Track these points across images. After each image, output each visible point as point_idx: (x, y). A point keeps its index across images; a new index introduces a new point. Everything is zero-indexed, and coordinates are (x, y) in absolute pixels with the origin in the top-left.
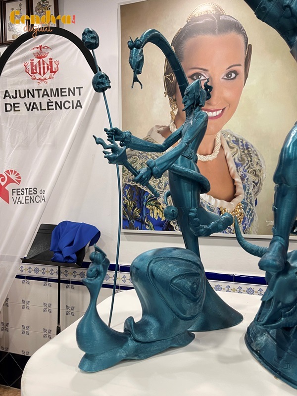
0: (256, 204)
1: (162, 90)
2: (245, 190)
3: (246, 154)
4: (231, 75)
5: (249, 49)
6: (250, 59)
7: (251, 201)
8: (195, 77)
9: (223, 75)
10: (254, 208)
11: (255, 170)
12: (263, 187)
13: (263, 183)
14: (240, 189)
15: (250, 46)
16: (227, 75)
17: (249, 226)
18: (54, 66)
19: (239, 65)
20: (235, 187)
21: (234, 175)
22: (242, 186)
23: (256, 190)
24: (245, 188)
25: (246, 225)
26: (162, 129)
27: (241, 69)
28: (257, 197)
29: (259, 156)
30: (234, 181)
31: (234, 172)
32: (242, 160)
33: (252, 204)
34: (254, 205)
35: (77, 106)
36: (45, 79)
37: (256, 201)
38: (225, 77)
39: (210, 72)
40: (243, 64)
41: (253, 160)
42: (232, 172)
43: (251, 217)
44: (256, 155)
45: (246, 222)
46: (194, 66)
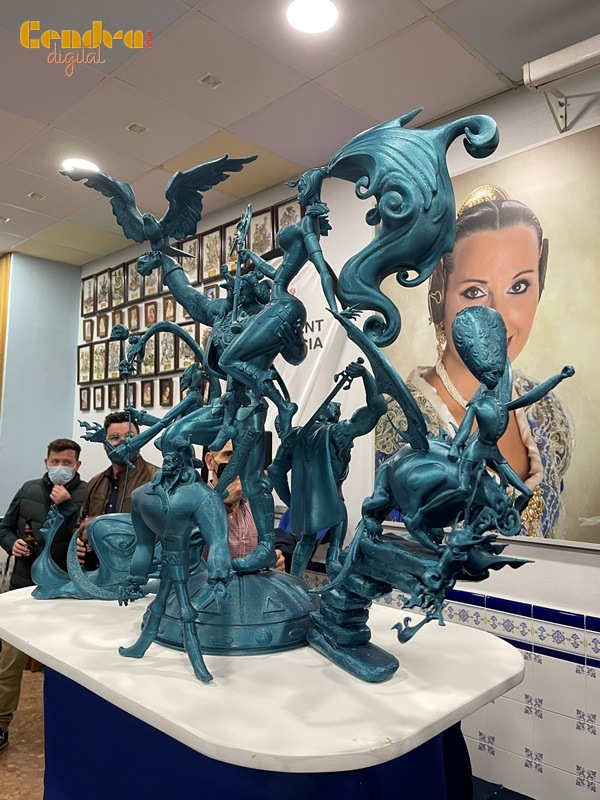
0: (562, 490)
1: (427, 315)
2: (544, 466)
3: (544, 408)
4: (519, 286)
5: (544, 246)
6: (546, 260)
7: (553, 482)
8: (469, 294)
9: (508, 288)
10: (560, 496)
11: (558, 434)
12: (572, 461)
13: (572, 454)
14: (537, 465)
15: (546, 241)
16: (514, 287)
17: (553, 525)
19: (531, 271)
20: (529, 460)
21: (527, 440)
22: (539, 459)
23: (561, 465)
24: (544, 461)
25: (547, 523)
26: (425, 371)
27: (534, 277)
28: (563, 477)
29: (564, 411)
30: (527, 450)
31: (528, 436)
32: (538, 416)
33: (556, 489)
34: (559, 491)
35: (316, 345)
37: (562, 483)
38: (512, 291)
39: (489, 285)
40: (536, 269)
41: (556, 416)
42: (524, 436)
43: (555, 511)
44: (560, 409)
45: (547, 518)
46: (467, 278)
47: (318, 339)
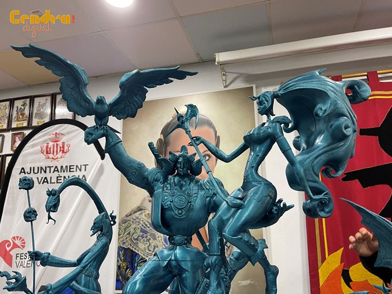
4: (205, 157)
5: (218, 139)
6: (219, 146)
18: (66, 148)
36: (57, 158)
47: (84, 176)
